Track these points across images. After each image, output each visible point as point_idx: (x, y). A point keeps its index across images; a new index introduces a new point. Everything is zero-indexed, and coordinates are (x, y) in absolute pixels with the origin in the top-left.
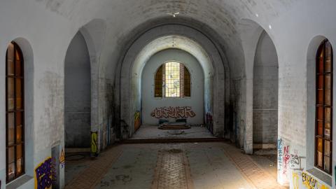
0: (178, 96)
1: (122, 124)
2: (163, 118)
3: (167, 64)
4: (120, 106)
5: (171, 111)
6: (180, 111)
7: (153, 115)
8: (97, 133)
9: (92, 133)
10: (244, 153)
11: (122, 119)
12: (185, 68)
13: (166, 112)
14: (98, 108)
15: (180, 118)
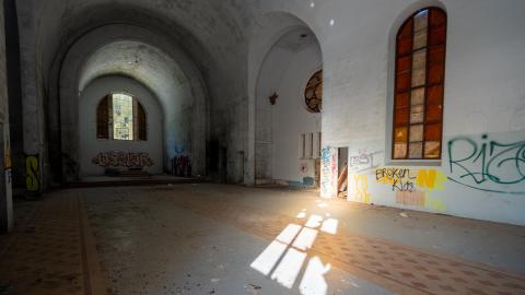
0: (131, 139)
1: (64, 161)
2: (111, 167)
3: (114, 96)
4: (60, 131)
5: (121, 157)
6: (135, 158)
7: (95, 162)
8: (37, 156)
9: (26, 156)
10: (245, 186)
11: (64, 151)
12: (139, 104)
13: (115, 158)
14: (37, 112)
15: (134, 167)
